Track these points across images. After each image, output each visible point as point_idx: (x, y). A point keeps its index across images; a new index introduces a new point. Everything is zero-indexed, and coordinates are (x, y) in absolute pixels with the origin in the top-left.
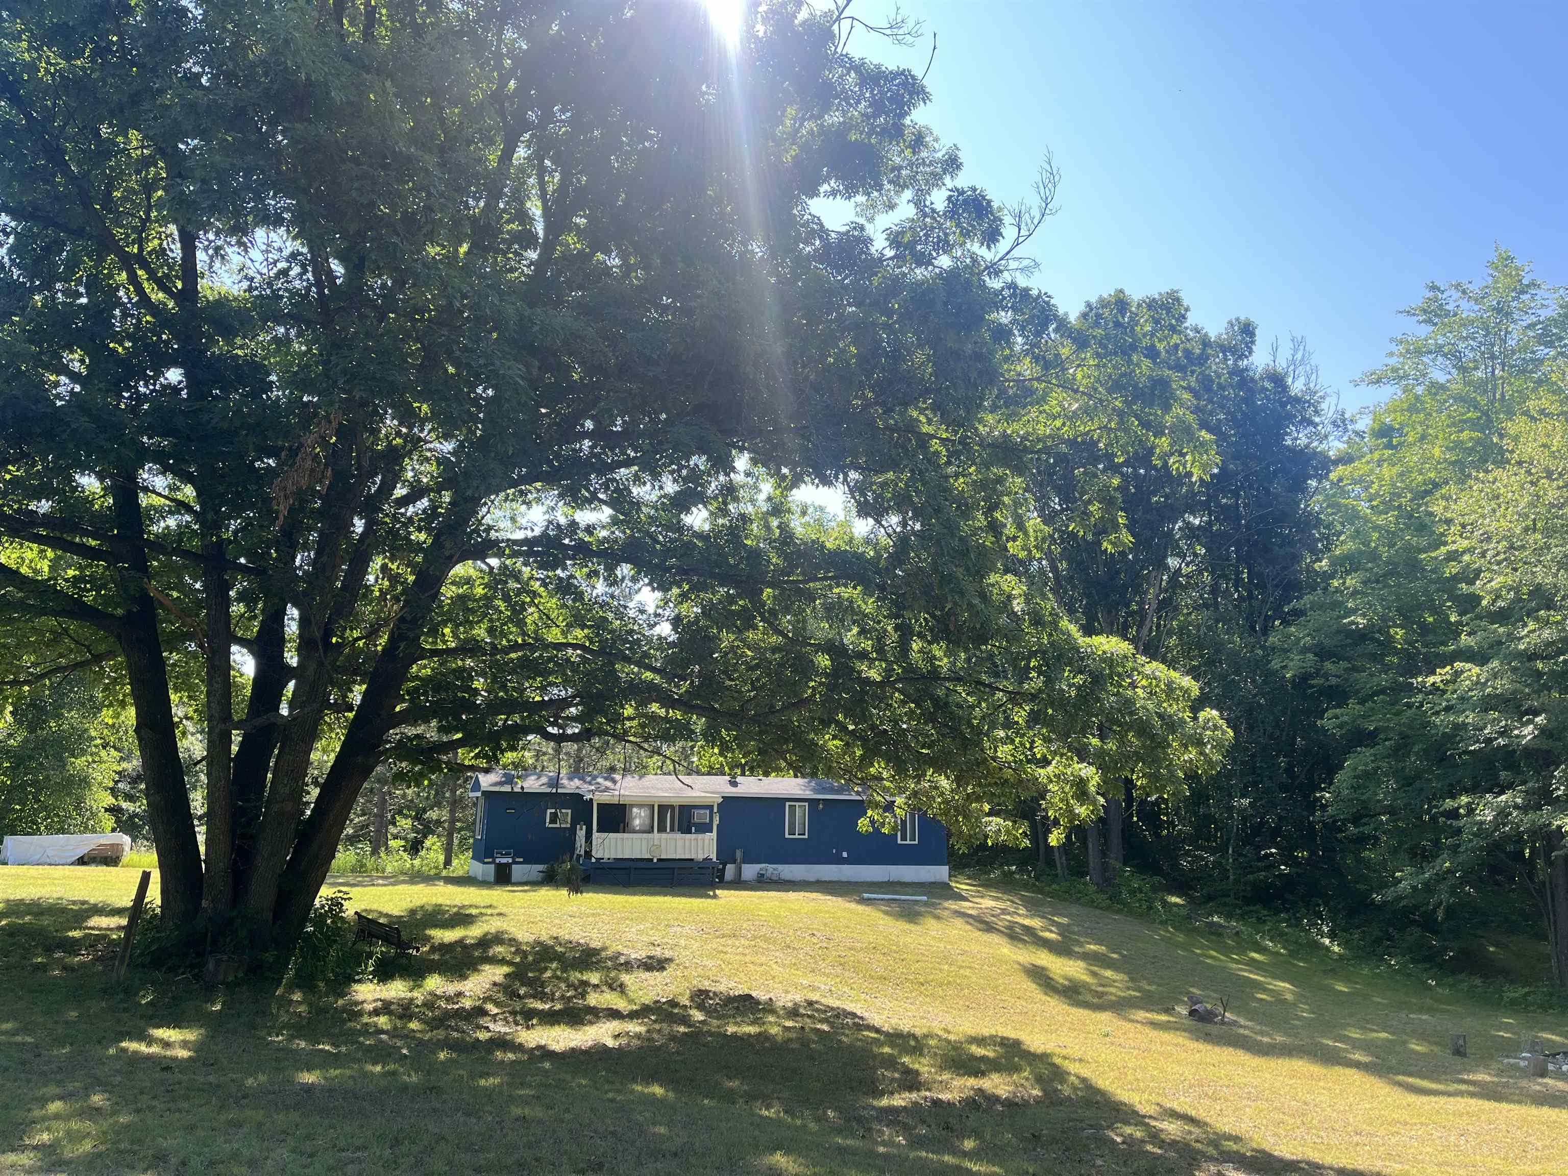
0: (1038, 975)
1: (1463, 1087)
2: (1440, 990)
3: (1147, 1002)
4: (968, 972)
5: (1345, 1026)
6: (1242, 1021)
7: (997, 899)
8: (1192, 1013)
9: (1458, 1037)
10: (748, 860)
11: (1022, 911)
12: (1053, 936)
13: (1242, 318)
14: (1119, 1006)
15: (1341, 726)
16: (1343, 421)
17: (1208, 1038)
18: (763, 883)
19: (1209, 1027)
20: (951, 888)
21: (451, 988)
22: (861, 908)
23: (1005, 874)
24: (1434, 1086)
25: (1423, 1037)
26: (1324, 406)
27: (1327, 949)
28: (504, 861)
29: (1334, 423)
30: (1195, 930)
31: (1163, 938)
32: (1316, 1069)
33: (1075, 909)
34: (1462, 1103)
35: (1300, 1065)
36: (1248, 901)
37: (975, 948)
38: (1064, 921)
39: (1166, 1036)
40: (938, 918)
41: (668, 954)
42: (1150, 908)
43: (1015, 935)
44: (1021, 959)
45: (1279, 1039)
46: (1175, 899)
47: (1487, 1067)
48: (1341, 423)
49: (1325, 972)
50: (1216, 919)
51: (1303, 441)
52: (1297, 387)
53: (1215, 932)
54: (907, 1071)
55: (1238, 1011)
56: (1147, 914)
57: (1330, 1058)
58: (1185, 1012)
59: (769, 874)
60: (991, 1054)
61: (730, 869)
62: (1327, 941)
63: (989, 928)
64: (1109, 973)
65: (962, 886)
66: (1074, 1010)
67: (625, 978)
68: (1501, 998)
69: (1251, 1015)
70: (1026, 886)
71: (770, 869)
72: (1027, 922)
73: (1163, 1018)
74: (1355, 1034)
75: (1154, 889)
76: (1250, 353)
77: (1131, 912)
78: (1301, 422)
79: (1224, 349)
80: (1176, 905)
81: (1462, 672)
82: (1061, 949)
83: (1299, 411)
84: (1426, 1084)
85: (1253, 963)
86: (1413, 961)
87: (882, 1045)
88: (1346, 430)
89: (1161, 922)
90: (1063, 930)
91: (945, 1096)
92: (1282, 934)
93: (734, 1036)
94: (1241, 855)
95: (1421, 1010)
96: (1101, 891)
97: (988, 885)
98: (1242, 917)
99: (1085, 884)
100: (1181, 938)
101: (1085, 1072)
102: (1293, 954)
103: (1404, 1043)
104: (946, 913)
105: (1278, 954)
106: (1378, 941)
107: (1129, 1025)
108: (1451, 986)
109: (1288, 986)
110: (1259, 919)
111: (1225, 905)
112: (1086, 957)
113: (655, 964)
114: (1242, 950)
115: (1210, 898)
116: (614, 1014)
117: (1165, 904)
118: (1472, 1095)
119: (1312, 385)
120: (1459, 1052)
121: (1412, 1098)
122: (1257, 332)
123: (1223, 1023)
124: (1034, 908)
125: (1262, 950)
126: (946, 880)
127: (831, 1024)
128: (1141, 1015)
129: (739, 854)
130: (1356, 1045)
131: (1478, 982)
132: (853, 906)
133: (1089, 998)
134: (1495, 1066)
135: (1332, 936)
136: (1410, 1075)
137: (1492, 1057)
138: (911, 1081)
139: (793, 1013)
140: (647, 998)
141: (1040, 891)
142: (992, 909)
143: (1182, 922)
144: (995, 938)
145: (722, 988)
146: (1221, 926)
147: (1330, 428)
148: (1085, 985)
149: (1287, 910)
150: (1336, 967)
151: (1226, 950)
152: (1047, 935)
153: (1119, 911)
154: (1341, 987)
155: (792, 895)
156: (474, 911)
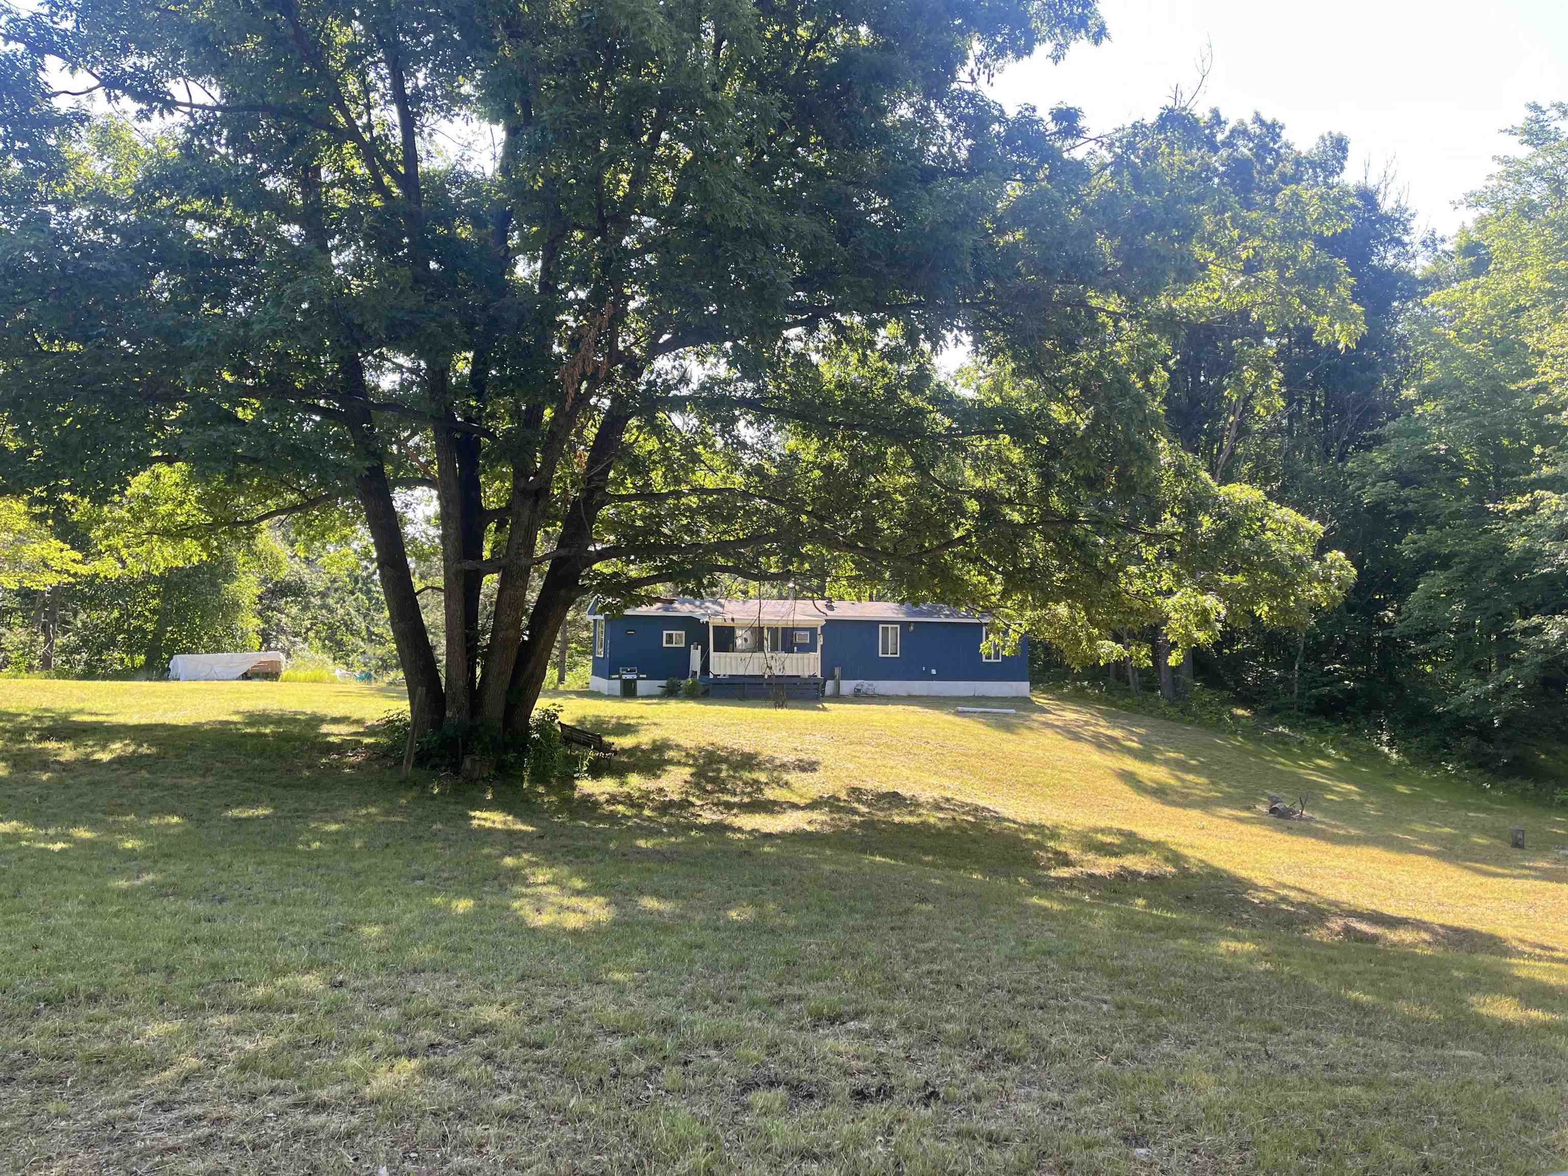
0: (1129, 778)
1: (1526, 872)
2: (1494, 793)
3: (1229, 801)
4: (1068, 776)
5: (1410, 822)
6: (1317, 816)
7: (1077, 712)
8: (1273, 811)
9: (1518, 831)
10: (844, 677)
11: (1102, 722)
12: (1135, 745)
13: (1335, 133)
14: (1205, 804)
15: (1417, 551)
16: (1433, 242)
17: (1290, 830)
18: (858, 697)
19: (1289, 823)
20: (1032, 702)
21: (651, 784)
22: (958, 720)
23: (1076, 689)
24: (1500, 871)
25: (1484, 831)
26: (1413, 224)
27: (1386, 756)
28: (629, 677)
29: (1424, 243)
30: (1261, 739)
31: (1234, 747)
32: (1393, 856)
33: (1148, 721)
34: (1528, 884)
35: (1376, 852)
36: (1313, 713)
37: (1068, 754)
38: (1142, 731)
39: (1255, 829)
40: (1030, 729)
41: (814, 758)
42: (1220, 720)
43: (1101, 743)
44: (1110, 764)
45: (1353, 832)
46: (1240, 712)
47: (1544, 856)
48: (1431, 243)
49: (1385, 776)
50: (1280, 729)
51: (1390, 260)
52: (1387, 205)
53: (1279, 739)
54: (1057, 853)
55: (1314, 808)
56: (1217, 726)
57: (1403, 847)
58: (1265, 810)
59: (864, 689)
60: (1117, 842)
61: (830, 685)
62: (1386, 750)
63: (1076, 737)
64: (1190, 777)
65: (1041, 700)
66: (1167, 808)
67: (786, 777)
68: (1552, 799)
69: (1325, 811)
70: (1098, 700)
71: (865, 685)
72: (1109, 732)
73: (1246, 814)
74: (1421, 828)
75: (1223, 703)
76: (1342, 169)
77: (1202, 724)
78: (1389, 242)
79: (1313, 164)
80: (1243, 717)
81: (1542, 500)
82: (1145, 756)
83: (1388, 231)
84: (1492, 869)
85: (1319, 768)
86: (1468, 767)
87: (1025, 833)
88: (1435, 250)
89: (1231, 733)
90: (1142, 740)
91: (1097, 872)
92: (1343, 743)
93: (901, 825)
94: (1306, 670)
95: (1478, 809)
96: (1172, 705)
97: (1062, 698)
98: (1305, 728)
99: (1157, 698)
100: (1250, 747)
101: (1199, 855)
102: (1354, 760)
103: (1466, 836)
104: (1036, 725)
105: (1341, 761)
106: (1436, 748)
107: (1217, 821)
108: (1505, 789)
109: (1353, 788)
110: (1321, 729)
111: (1289, 716)
112: (1167, 762)
113: (807, 767)
114: (1309, 759)
115: (1273, 711)
116: (795, 806)
117: (1233, 717)
118: (1536, 878)
119: (1402, 203)
120: (1518, 844)
121: (1483, 879)
122: (1349, 147)
123: (1301, 818)
124: (1112, 718)
125: (1327, 757)
126: (1028, 694)
127: (975, 816)
128: (1226, 811)
129: (837, 671)
130: (1425, 838)
131: (1530, 786)
132: (951, 718)
133: (1175, 798)
134: (1551, 856)
135: (1391, 744)
136: (1477, 861)
137: (1548, 849)
138: (1064, 860)
139: (938, 807)
140: (813, 793)
141: (1113, 704)
142: (1076, 720)
143: (1251, 733)
144: (1085, 747)
145: (869, 786)
146: (1287, 736)
147: (1418, 247)
148: (1172, 787)
149: (1348, 722)
150: (1395, 773)
151: (1294, 758)
152: (1129, 743)
153: (1190, 723)
154: (1401, 789)
155: (890, 708)
156: (632, 722)
